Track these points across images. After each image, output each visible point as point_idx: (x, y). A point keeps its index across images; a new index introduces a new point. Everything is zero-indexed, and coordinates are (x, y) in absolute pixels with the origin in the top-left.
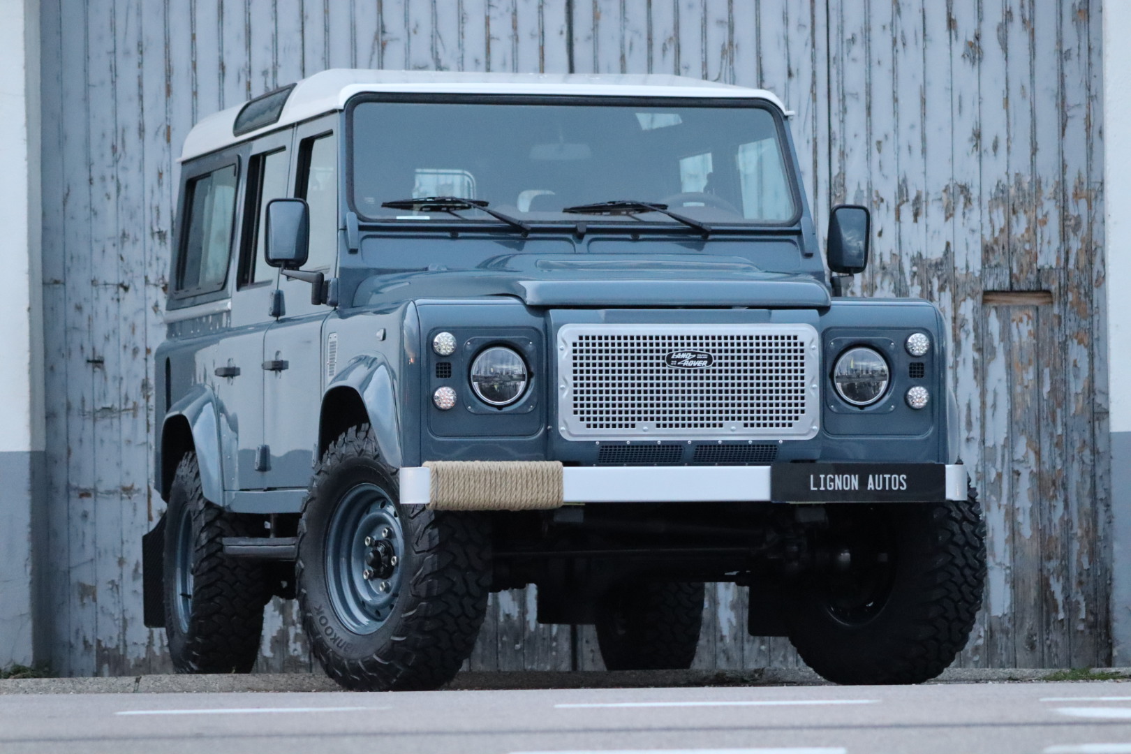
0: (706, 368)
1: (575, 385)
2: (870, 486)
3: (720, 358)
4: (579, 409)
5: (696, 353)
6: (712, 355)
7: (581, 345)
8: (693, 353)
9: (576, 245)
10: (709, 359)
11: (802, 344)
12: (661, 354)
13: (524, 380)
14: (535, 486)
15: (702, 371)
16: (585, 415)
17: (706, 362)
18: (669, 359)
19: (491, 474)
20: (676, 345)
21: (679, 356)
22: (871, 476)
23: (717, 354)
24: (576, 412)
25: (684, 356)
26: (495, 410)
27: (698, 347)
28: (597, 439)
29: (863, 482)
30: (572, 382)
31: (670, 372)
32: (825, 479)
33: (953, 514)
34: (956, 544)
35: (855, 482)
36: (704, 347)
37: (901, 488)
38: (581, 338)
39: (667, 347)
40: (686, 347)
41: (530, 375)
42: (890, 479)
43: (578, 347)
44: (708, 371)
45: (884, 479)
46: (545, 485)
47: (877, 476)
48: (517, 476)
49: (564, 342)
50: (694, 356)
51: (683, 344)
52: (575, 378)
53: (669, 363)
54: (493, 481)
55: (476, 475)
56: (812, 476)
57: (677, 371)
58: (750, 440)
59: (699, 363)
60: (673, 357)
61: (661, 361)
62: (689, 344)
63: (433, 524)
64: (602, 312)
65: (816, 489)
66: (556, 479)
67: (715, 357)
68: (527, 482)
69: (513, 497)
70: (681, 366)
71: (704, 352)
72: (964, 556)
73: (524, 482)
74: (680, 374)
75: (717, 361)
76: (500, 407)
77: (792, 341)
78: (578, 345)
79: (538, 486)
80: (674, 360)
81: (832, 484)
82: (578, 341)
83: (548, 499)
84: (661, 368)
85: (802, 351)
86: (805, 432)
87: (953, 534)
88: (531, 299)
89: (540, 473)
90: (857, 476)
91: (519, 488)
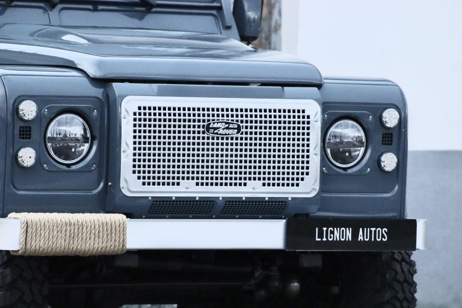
0: (235, 136)
1: (135, 149)
2: (360, 238)
3: (246, 127)
4: (137, 169)
5: (229, 123)
6: (241, 125)
7: (140, 114)
8: (226, 123)
9: (50, 13)
10: (239, 129)
11: (308, 117)
12: (201, 124)
13: (88, 142)
14: (105, 236)
15: (232, 139)
16: (142, 175)
17: (236, 131)
18: (208, 128)
19: (70, 226)
20: (213, 115)
21: (215, 125)
22: (361, 229)
23: (244, 124)
24: (134, 172)
25: (219, 125)
26: (65, 168)
27: (230, 118)
28: (150, 195)
29: (355, 235)
30: (132, 146)
31: (208, 138)
32: (327, 231)
33: (396, 256)
34: (398, 281)
35: (349, 235)
36: (235, 118)
37: (383, 239)
38: (140, 108)
39: (206, 118)
40: (220, 118)
41: (93, 138)
42: (375, 231)
43: (137, 117)
44: (237, 139)
45: (371, 231)
46: (113, 235)
47: (365, 229)
48: (91, 227)
49: (127, 111)
50: (227, 125)
51: (218, 115)
52: (135, 143)
53: (208, 131)
54: (72, 231)
55: (59, 227)
56: (317, 229)
57: (213, 138)
58: (267, 196)
59: (230, 131)
60: (211, 126)
61: (201, 129)
62: (223, 116)
63: (6, 264)
64: (155, 86)
65: (320, 240)
66: (122, 230)
67: (243, 126)
68: (99, 232)
69: (88, 245)
70: (217, 133)
71: (235, 122)
72: (403, 291)
73: (97, 233)
74: (215, 141)
75: (244, 130)
76: (68, 166)
77: (301, 114)
78: (137, 114)
79: (107, 235)
80: (212, 128)
81: (332, 235)
82: (138, 111)
83: (115, 247)
84: (201, 135)
85: (308, 123)
86: (309, 191)
87: (396, 273)
88: (92, 72)
89: (109, 224)
90: (351, 229)
91: (92, 238)
